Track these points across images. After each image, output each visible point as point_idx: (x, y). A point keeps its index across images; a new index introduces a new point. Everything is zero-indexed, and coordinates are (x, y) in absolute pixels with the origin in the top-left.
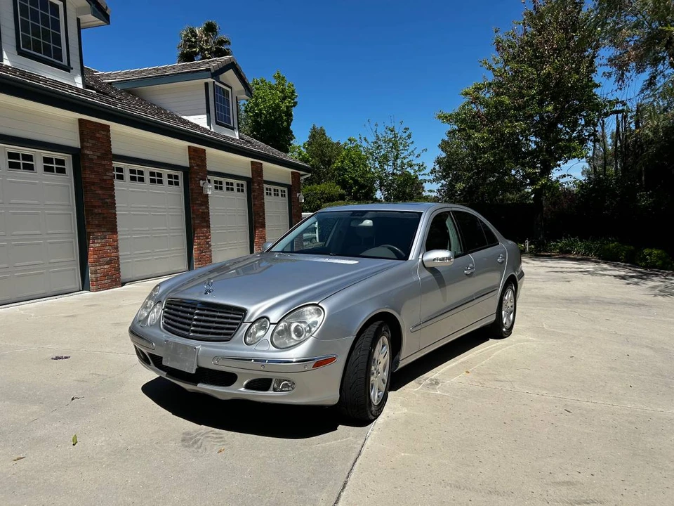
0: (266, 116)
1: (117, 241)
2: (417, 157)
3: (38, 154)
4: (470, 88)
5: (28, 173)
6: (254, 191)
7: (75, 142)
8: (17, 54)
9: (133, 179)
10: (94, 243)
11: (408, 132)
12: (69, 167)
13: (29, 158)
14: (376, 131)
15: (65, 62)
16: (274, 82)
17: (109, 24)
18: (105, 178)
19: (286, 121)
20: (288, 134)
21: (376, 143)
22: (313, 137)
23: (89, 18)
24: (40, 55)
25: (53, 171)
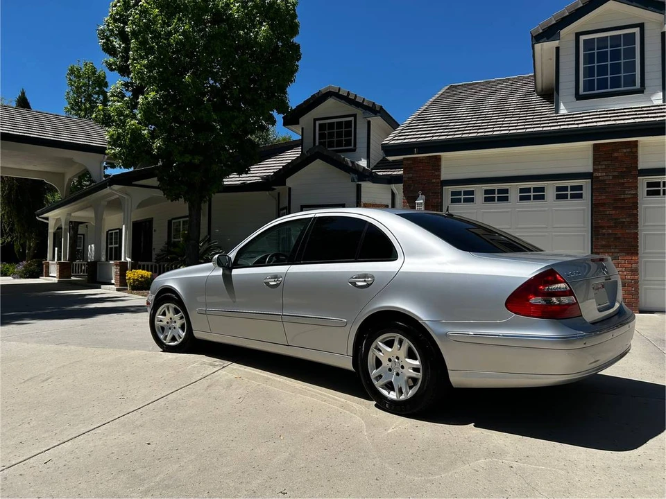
1: (637, 262)
3: (550, 186)
5: (538, 202)
7: (588, 167)
8: (575, 100)
12: (587, 193)
13: (541, 190)
18: (622, 196)
25: (567, 198)
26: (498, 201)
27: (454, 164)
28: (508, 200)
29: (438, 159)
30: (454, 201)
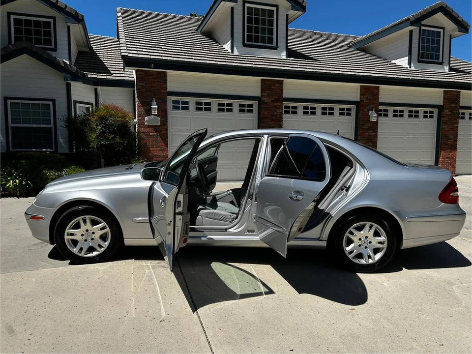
3: (236, 103)
5: (229, 113)
6: (444, 117)
7: (258, 93)
8: (242, 46)
9: (305, 113)
12: (255, 109)
15: (275, 45)
17: (306, 12)
18: (276, 113)
24: (258, 44)
26: (205, 110)
27: (176, 80)
28: (210, 110)
29: (165, 74)
30: (174, 108)
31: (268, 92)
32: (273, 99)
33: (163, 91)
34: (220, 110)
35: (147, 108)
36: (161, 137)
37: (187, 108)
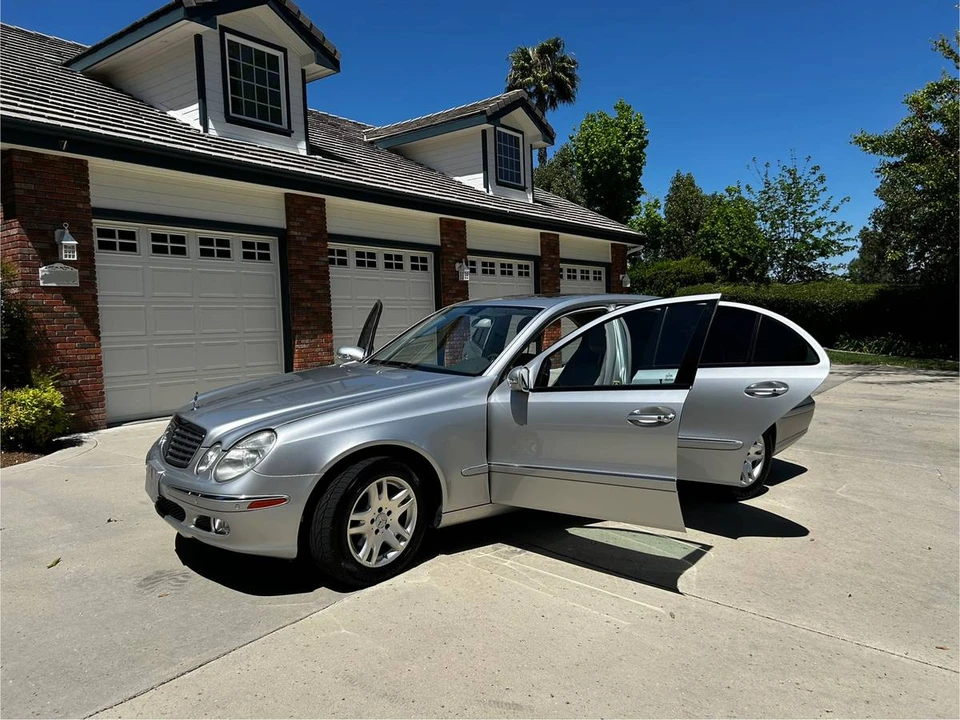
0: (599, 166)
1: (332, 341)
2: (833, 211)
3: (236, 239)
4: (920, 93)
5: (223, 261)
6: (544, 275)
7: (280, 222)
8: (224, 120)
9: (360, 264)
10: (299, 343)
11: (818, 173)
12: (274, 252)
13: (225, 243)
14: (766, 176)
15: (285, 126)
16: (613, 115)
17: (339, 71)
18: (317, 263)
19: (630, 170)
20: (633, 188)
21: (765, 192)
22: (675, 189)
23: (314, 68)
24: (254, 120)
25: (254, 258)
26: (172, 253)
28: (185, 254)
29: (83, 167)
30: (103, 246)
31: (302, 220)
32: (307, 235)
33: (81, 206)
34: (204, 253)
35: (42, 246)
36: (81, 314)
37: (132, 248)
